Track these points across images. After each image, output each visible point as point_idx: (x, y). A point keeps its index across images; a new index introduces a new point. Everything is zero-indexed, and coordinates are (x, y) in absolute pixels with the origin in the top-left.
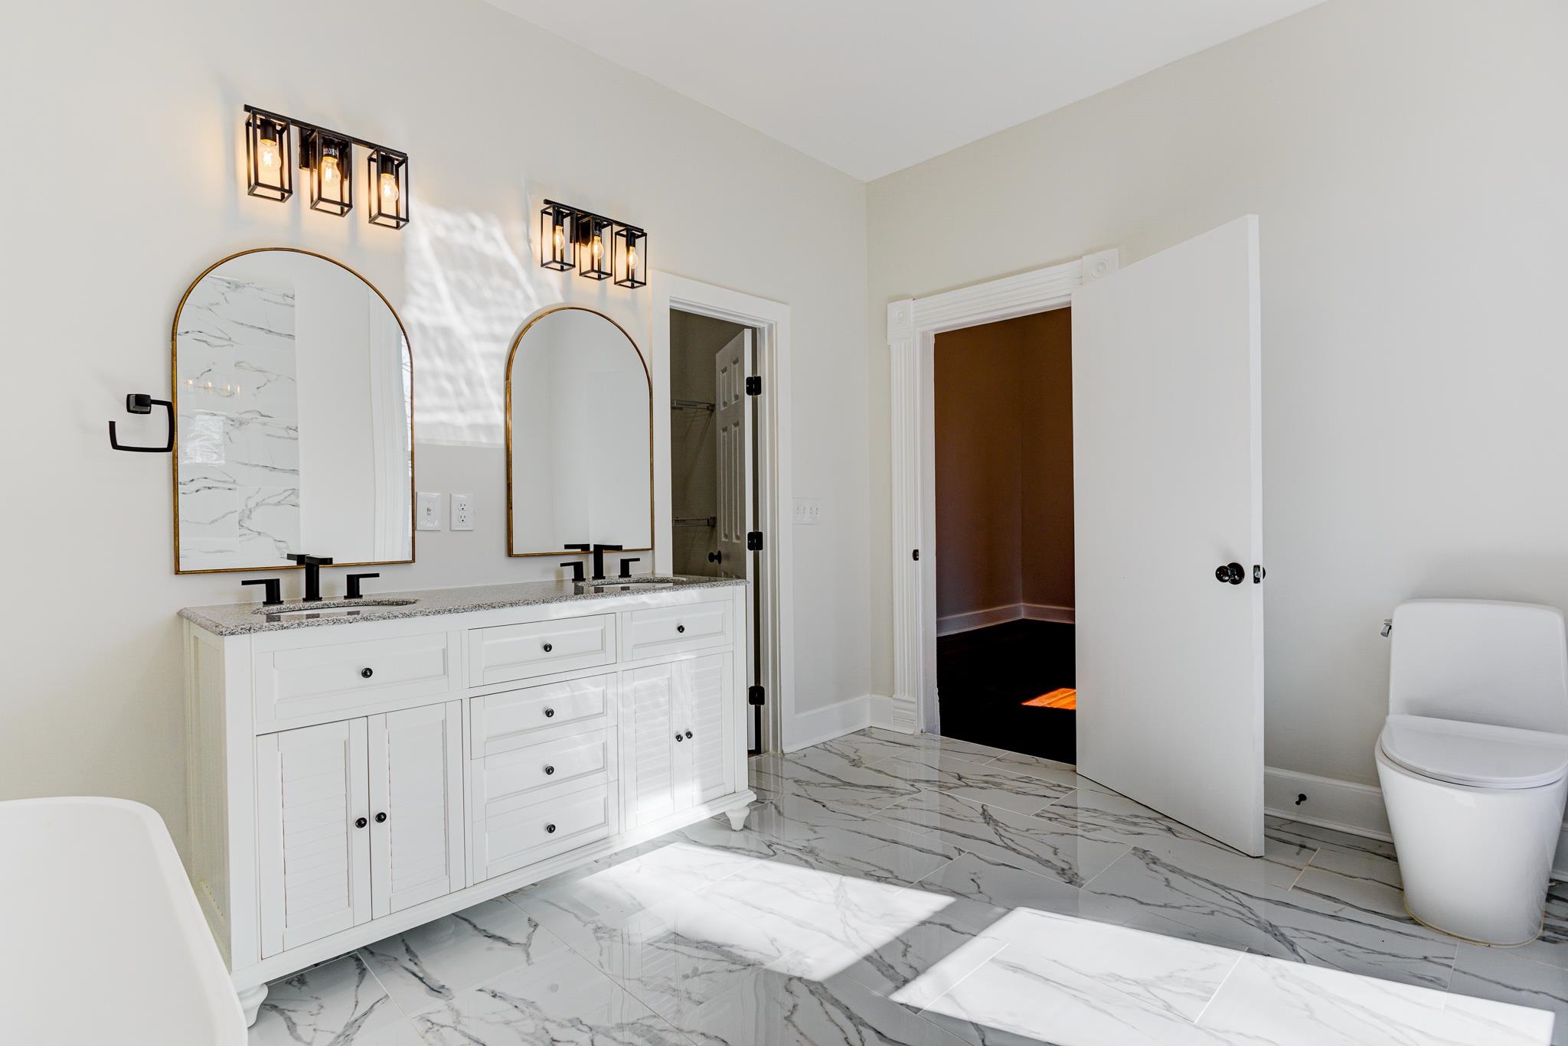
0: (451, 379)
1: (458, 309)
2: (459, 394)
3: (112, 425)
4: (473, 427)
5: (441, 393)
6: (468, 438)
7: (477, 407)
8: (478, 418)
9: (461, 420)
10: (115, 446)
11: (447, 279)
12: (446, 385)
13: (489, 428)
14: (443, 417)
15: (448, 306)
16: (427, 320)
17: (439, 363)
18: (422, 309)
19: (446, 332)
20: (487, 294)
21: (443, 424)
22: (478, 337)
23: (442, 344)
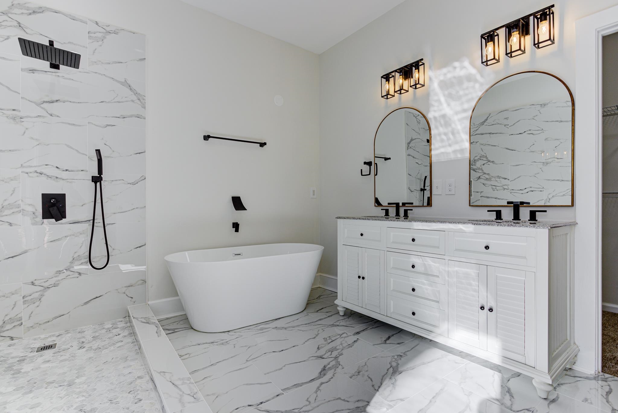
0: (445, 134)
1: (449, 105)
2: (449, 139)
3: (361, 170)
4: (455, 152)
5: (442, 141)
6: (452, 156)
7: (456, 143)
8: (457, 147)
9: (449, 150)
10: (362, 175)
11: (444, 95)
12: (444, 137)
13: (462, 151)
14: (442, 150)
15: (445, 105)
16: (437, 114)
17: (441, 130)
18: (435, 111)
19: (444, 116)
20: (461, 93)
21: (443, 153)
22: (457, 113)
23: (442, 122)
